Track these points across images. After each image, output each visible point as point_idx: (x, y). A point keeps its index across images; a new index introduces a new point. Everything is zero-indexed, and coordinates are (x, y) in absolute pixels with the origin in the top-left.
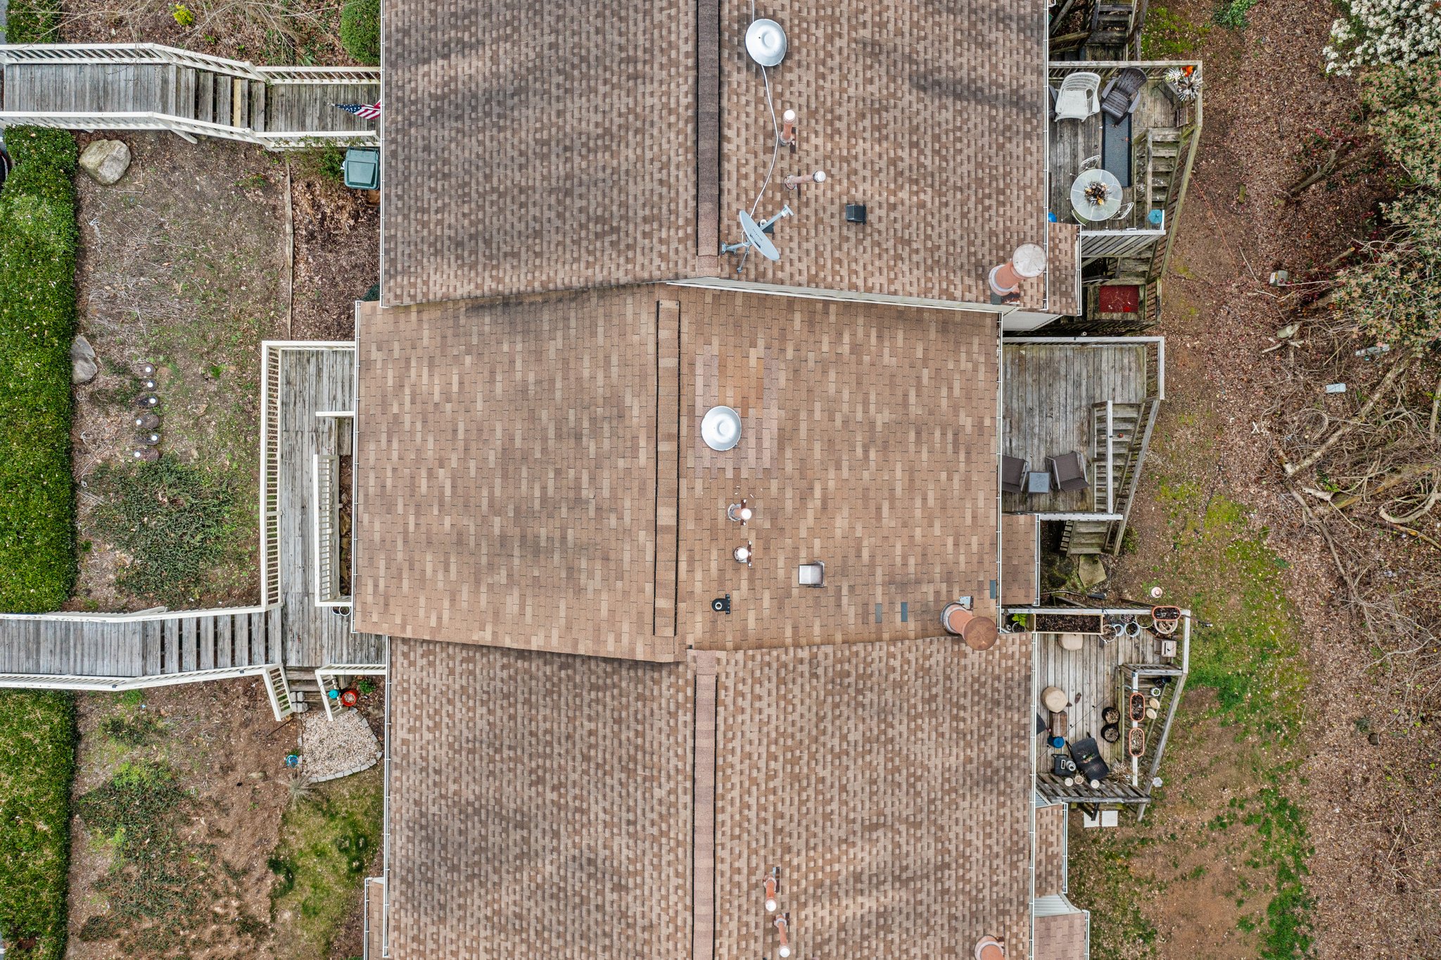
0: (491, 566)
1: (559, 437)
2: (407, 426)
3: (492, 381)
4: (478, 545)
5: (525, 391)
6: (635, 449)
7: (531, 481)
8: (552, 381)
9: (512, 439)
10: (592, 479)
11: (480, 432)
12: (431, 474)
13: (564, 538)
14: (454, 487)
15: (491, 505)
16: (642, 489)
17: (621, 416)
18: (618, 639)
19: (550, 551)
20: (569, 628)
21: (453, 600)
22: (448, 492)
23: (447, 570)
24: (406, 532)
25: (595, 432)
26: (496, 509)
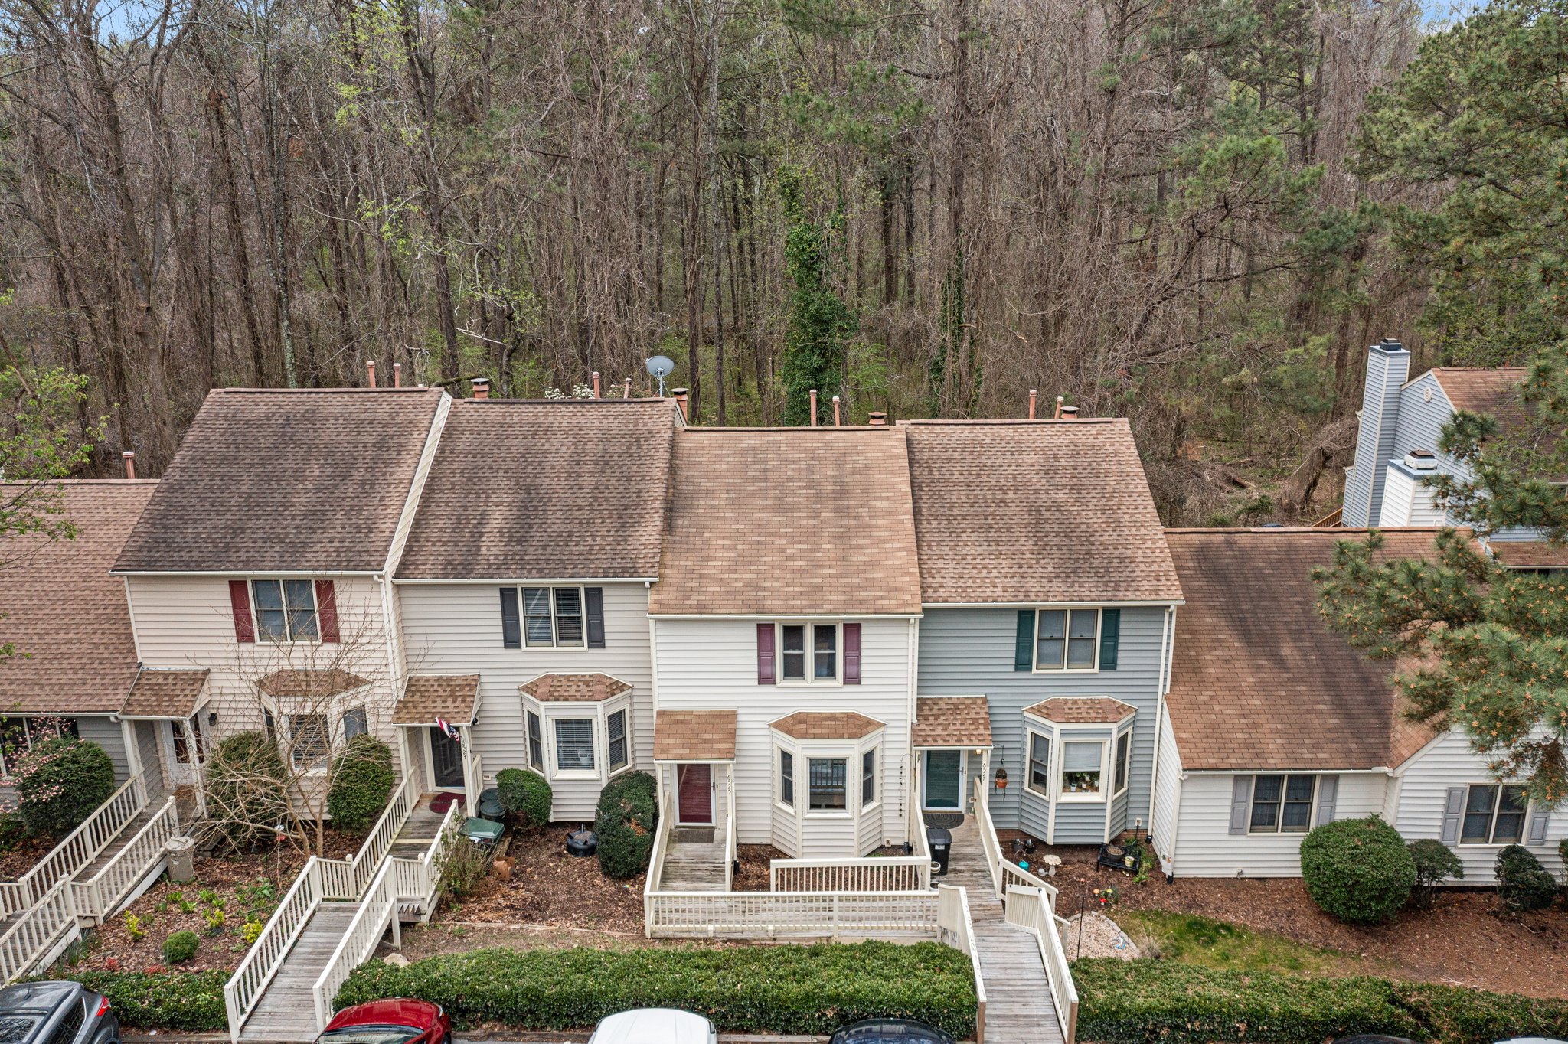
0: (857, 518)
1: (766, 480)
2: (754, 576)
3: (724, 519)
4: (842, 526)
5: (733, 500)
6: (775, 442)
7: (795, 494)
8: (728, 484)
9: (766, 507)
10: (794, 462)
11: (760, 526)
12: (792, 558)
13: (833, 477)
14: (800, 542)
15: (813, 518)
16: (800, 438)
17: (754, 449)
18: (895, 447)
19: (843, 484)
20: (892, 472)
21: (885, 541)
22: (805, 546)
23: (863, 547)
24: (837, 576)
25: (764, 461)
26: (816, 516)
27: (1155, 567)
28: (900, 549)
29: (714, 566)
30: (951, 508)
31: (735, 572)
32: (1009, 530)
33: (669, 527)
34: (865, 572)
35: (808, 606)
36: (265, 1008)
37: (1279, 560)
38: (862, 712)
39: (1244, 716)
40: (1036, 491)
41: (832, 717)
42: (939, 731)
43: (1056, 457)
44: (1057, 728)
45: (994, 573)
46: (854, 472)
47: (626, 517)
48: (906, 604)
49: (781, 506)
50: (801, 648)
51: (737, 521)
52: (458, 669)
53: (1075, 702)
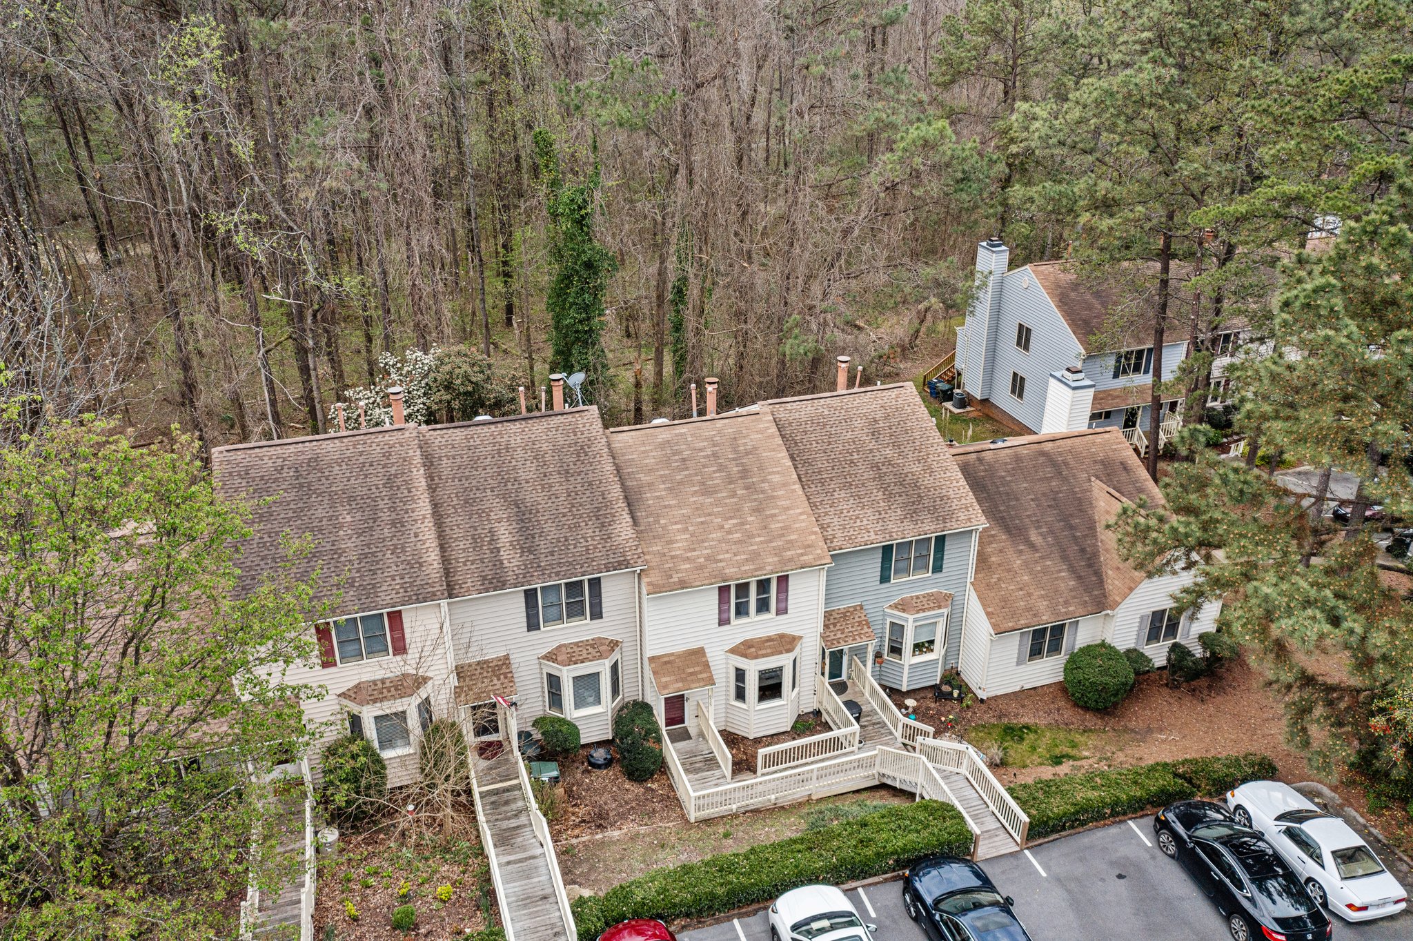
0: (763, 492)
1: (687, 469)
2: (708, 551)
3: (670, 506)
4: (755, 500)
5: (670, 489)
6: (681, 434)
7: (712, 478)
8: (661, 476)
9: (696, 492)
10: (701, 450)
11: (698, 509)
12: (729, 532)
13: (734, 459)
14: (731, 518)
15: (733, 496)
16: (699, 428)
17: (668, 442)
18: (768, 428)
19: (742, 465)
20: (774, 450)
21: (788, 509)
22: (735, 521)
23: (775, 515)
24: (766, 542)
25: (680, 452)
26: (734, 494)
27: (963, 501)
28: (801, 514)
29: (679, 547)
30: (820, 473)
31: (694, 550)
32: (863, 485)
33: (636, 520)
34: (783, 535)
35: (756, 570)
37: (1013, 469)
38: (788, 631)
39: (1021, 589)
40: (871, 451)
41: (769, 639)
42: (839, 635)
43: (875, 421)
44: (911, 618)
45: (865, 522)
46: (747, 453)
47: (602, 517)
48: (820, 558)
49: (706, 491)
50: (747, 596)
51: (680, 507)
52: (492, 654)
53: (918, 597)
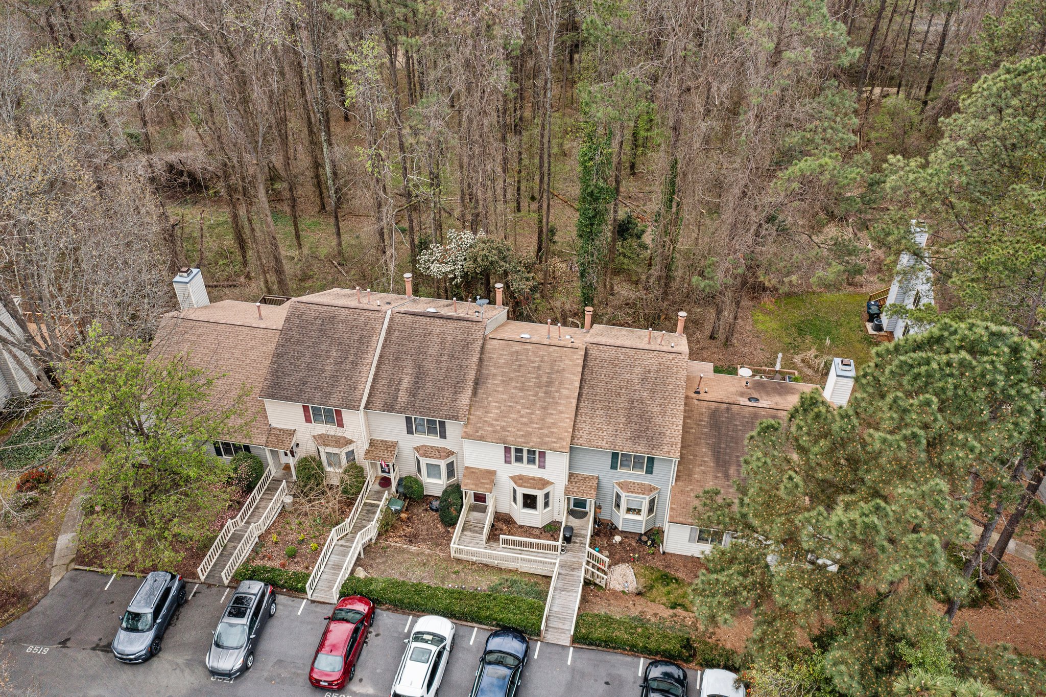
0: (553, 398)
1: (519, 372)
2: (505, 424)
3: (498, 391)
4: (546, 402)
5: (503, 381)
6: (527, 349)
7: (530, 381)
8: (503, 372)
9: (517, 387)
10: (533, 362)
11: (512, 397)
12: (522, 417)
13: (548, 373)
14: (527, 408)
16: (538, 348)
18: (578, 359)
19: (551, 378)
20: (574, 374)
21: (562, 413)
22: (528, 411)
23: (552, 414)
24: (539, 428)
25: (520, 360)
26: (536, 395)
27: (673, 440)
28: (567, 418)
29: (490, 417)
30: (595, 395)
31: (498, 420)
32: (617, 411)
33: (475, 393)
34: (550, 427)
36: (319, 587)
38: (546, 478)
40: (635, 390)
41: (533, 479)
42: (576, 490)
43: (649, 372)
44: (626, 493)
45: (605, 433)
46: (558, 372)
47: (457, 388)
48: (563, 447)
49: (522, 389)
50: (522, 454)
51: (503, 393)
52: (389, 438)
53: (634, 483)
